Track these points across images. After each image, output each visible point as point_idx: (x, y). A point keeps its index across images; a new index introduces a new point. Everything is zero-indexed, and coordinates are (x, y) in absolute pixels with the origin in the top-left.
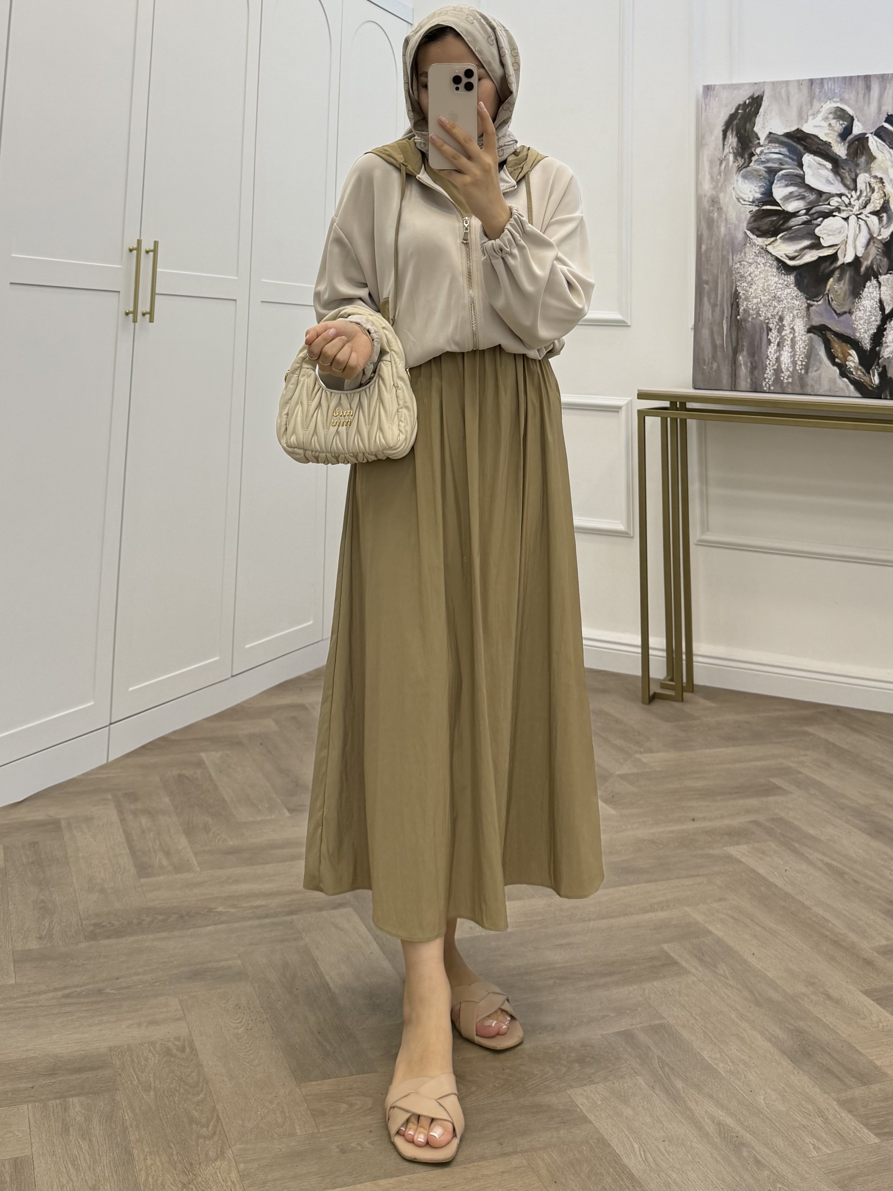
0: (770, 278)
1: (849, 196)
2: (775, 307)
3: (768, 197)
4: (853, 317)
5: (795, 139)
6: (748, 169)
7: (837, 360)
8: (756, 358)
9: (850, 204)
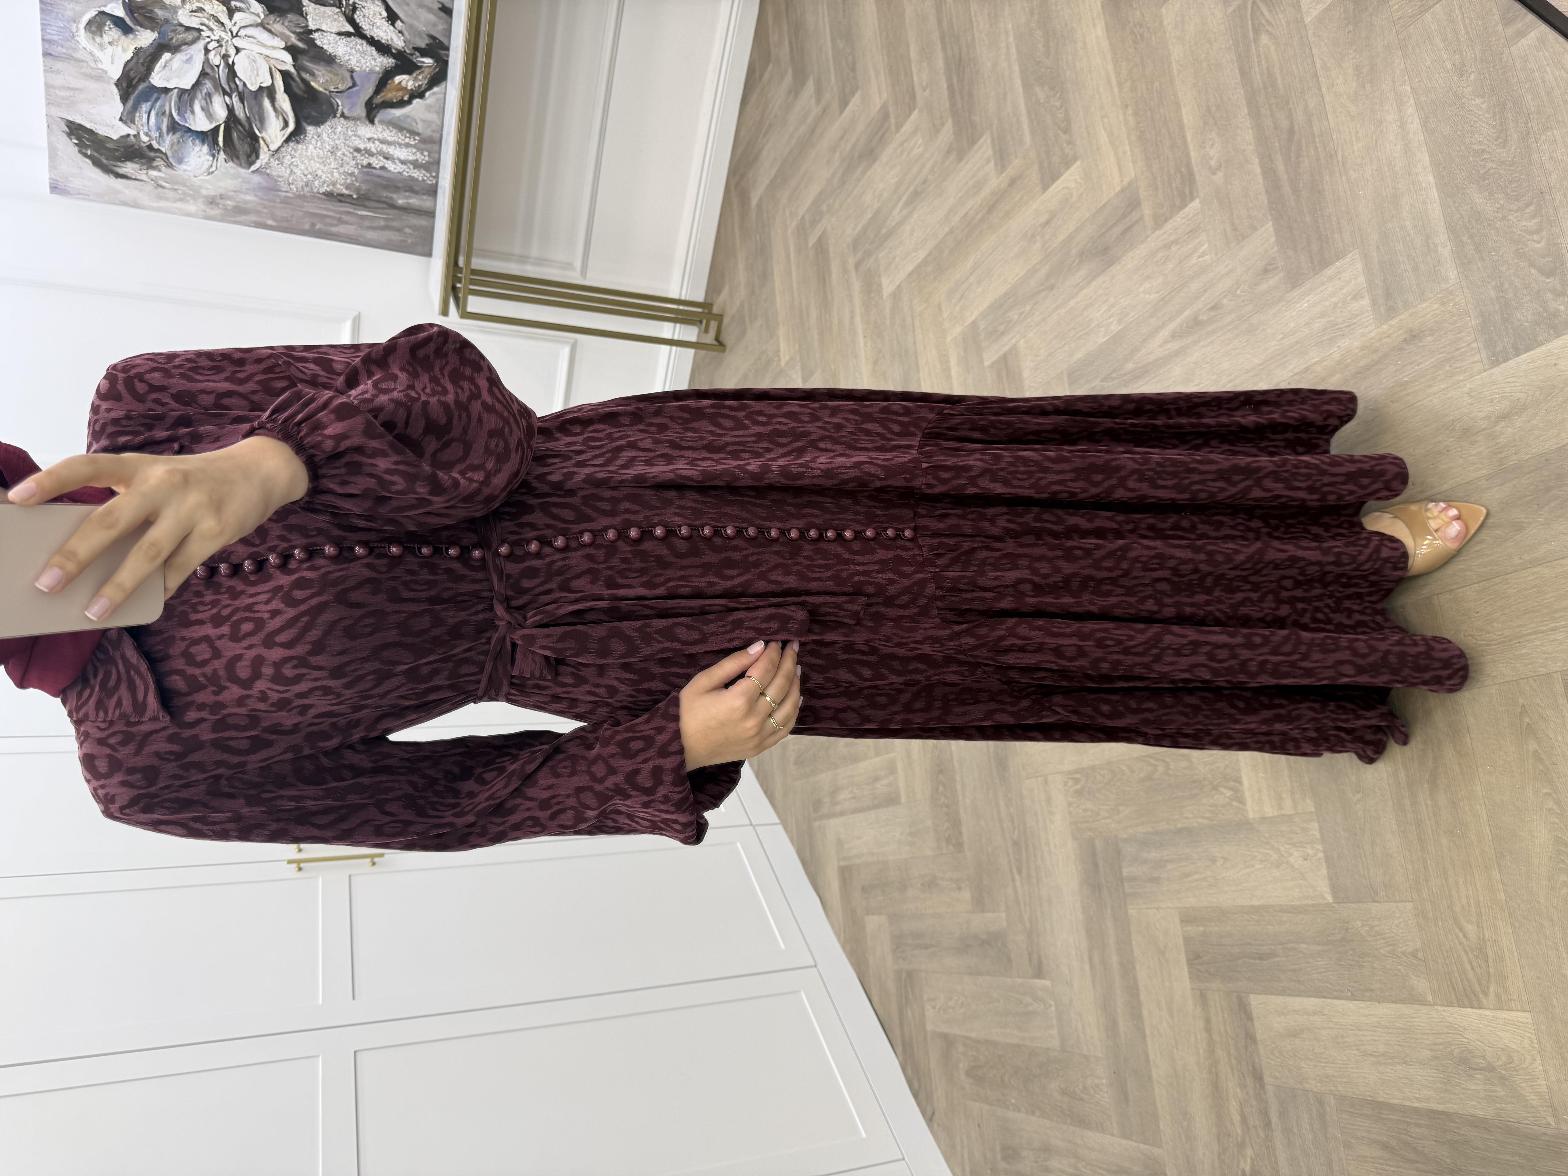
0: (309, 154)
1: (208, 40)
2: (344, 154)
3: (208, 137)
4: (358, 69)
5: (130, 90)
6: (169, 154)
7: (406, 98)
8: (400, 185)
9: (218, 41)
